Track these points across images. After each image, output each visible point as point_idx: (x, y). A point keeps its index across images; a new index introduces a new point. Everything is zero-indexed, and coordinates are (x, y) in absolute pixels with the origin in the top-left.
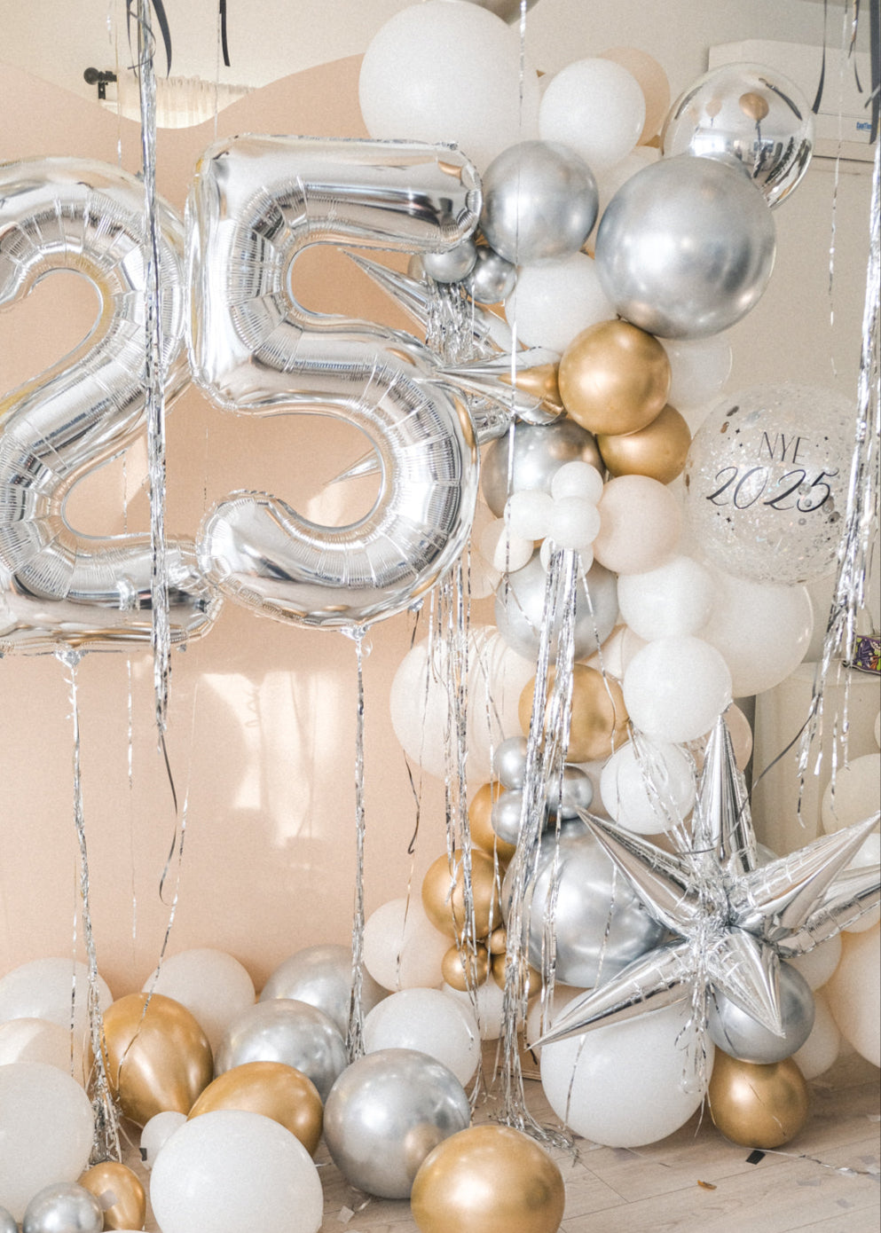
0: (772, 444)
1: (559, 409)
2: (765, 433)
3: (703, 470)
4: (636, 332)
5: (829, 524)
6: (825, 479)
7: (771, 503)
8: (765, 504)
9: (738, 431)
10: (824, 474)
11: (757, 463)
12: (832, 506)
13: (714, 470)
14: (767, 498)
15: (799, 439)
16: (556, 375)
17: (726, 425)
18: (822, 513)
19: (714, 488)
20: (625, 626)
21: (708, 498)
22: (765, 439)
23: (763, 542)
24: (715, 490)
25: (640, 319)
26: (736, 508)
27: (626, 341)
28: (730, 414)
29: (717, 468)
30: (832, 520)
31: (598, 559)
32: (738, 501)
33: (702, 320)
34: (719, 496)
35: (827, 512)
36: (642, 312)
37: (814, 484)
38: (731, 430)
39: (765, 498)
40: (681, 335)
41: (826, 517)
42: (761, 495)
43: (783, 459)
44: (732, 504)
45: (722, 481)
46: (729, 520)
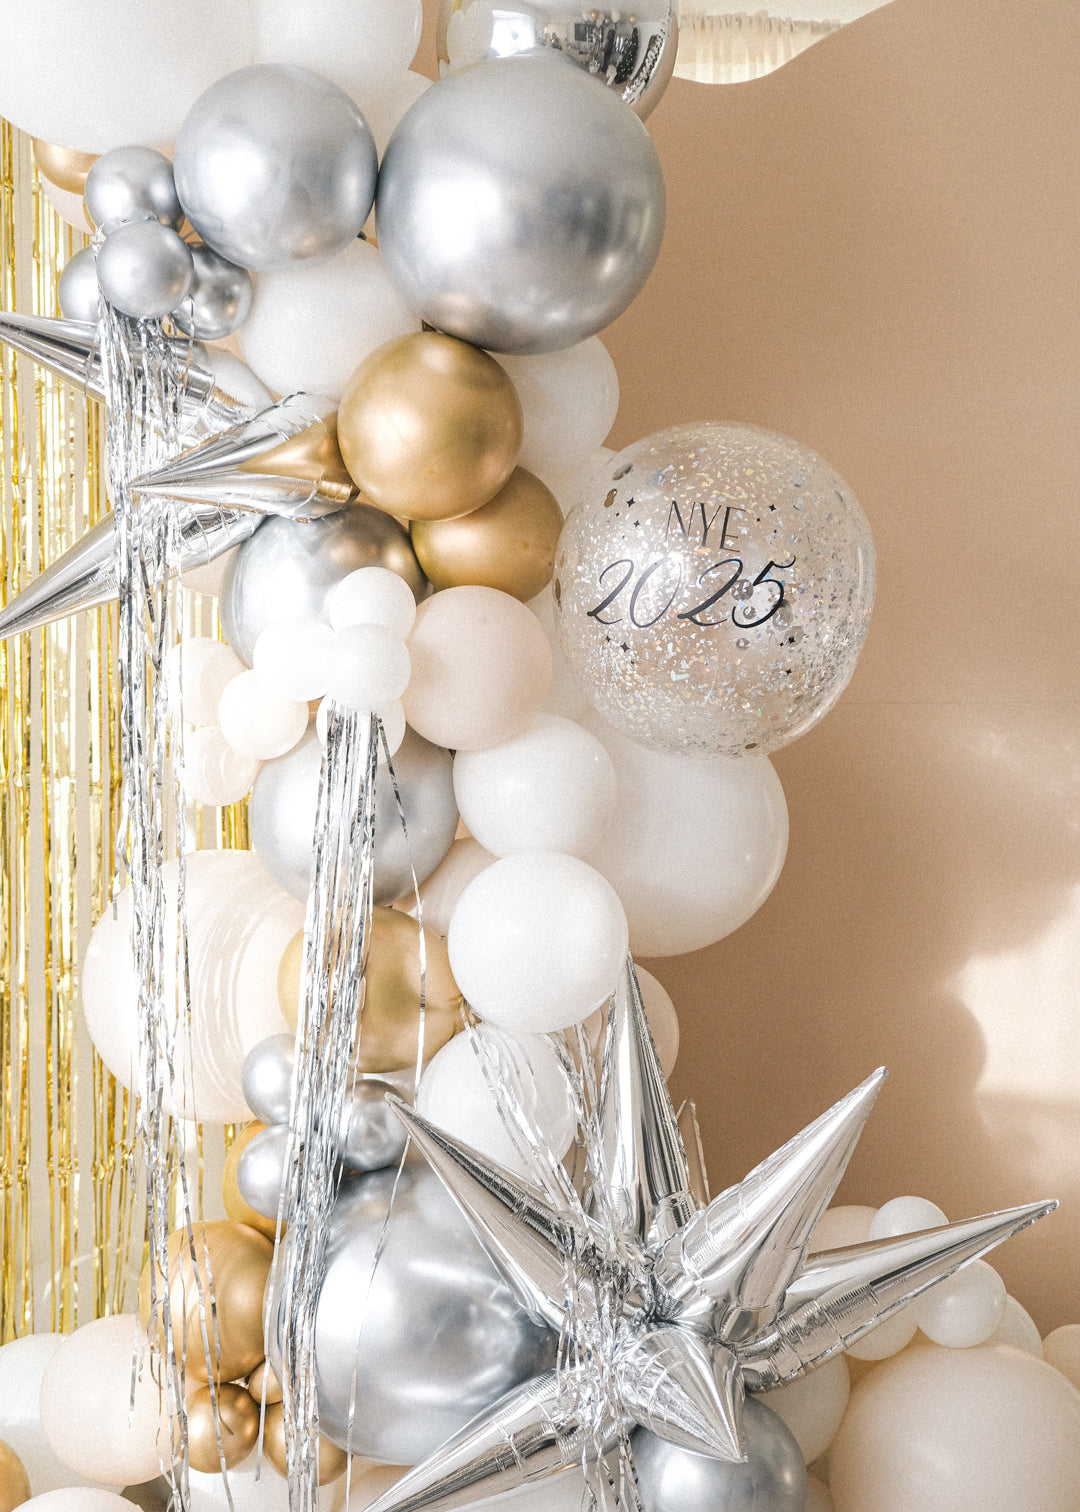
0: (686, 519)
1: (346, 490)
2: (674, 503)
3: (579, 568)
4: (452, 345)
5: (787, 647)
6: (774, 573)
7: (690, 615)
8: (681, 616)
9: (631, 502)
10: (772, 563)
11: (664, 550)
12: (788, 618)
13: (596, 566)
14: (682, 608)
15: (728, 509)
16: (334, 436)
17: (611, 495)
18: (772, 628)
19: (598, 596)
20: (470, 840)
21: (590, 614)
22: (674, 512)
23: (683, 681)
24: (600, 598)
25: (457, 324)
26: (635, 628)
27: (439, 358)
28: (618, 477)
29: (600, 563)
30: (791, 640)
31: (415, 727)
32: (637, 617)
33: (557, 316)
34: (607, 609)
35: (783, 628)
36: (460, 309)
37: (757, 582)
38: (620, 500)
39: (680, 607)
40: (529, 345)
41: (781, 635)
42: (673, 604)
43: (704, 543)
44: (628, 620)
45: (610, 584)
46: (625, 647)
